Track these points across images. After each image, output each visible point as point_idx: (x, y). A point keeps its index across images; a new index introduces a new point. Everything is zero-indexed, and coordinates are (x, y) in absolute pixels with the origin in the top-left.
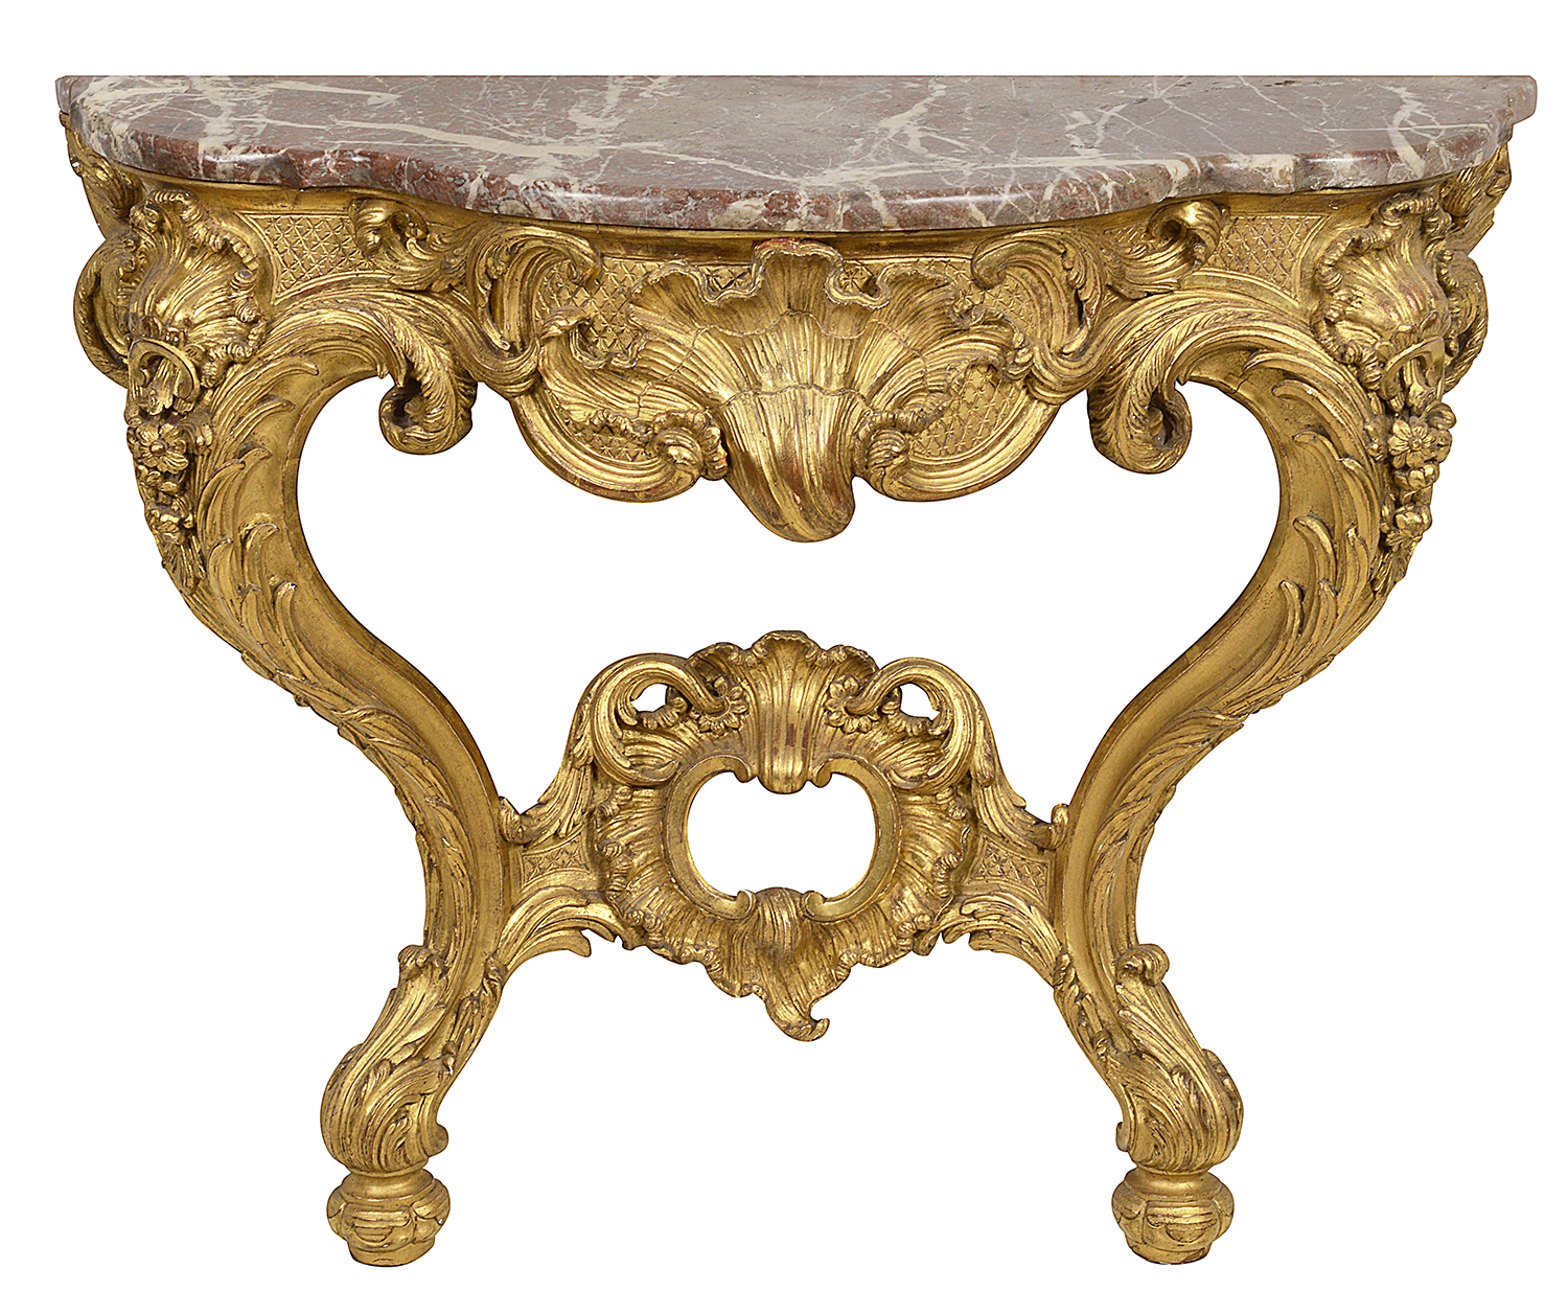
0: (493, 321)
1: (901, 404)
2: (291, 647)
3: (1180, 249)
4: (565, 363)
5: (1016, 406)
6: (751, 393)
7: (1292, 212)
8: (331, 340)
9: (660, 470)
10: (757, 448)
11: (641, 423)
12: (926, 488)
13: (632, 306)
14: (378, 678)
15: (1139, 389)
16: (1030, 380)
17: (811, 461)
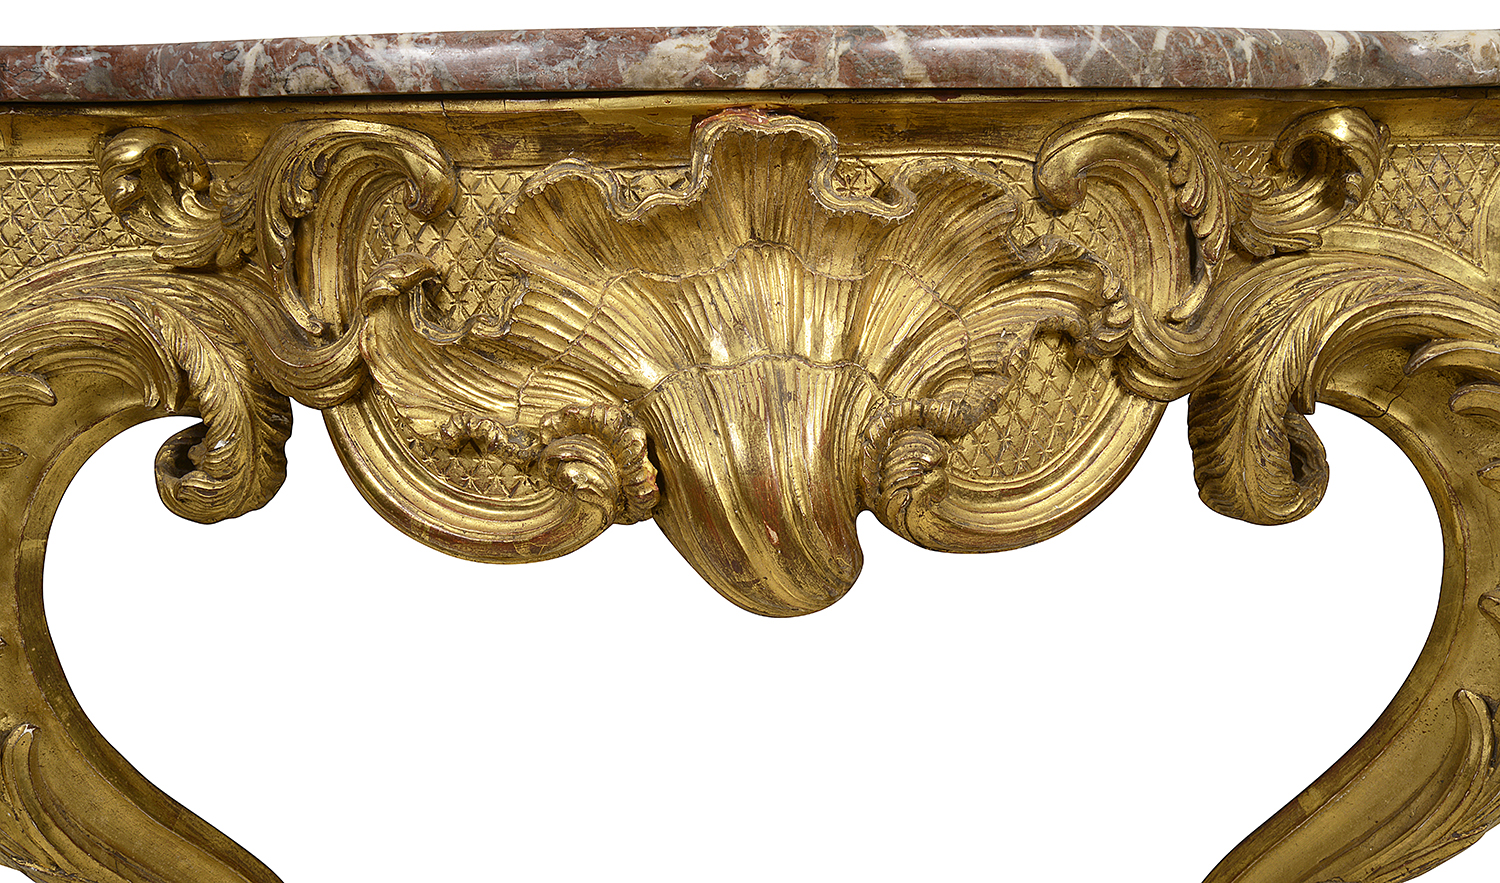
0: (299, 293)
1: (933, 388)
2: (29, 823)
3: (1317, 189)
4: (403, 343)
5: (1102, 403)
6: (694, 370)
7: (1473, 135)
8: (72, 348)
9: (553, 507)
10: (706, 459)
11: (522, 431)
12: (973, 526)
13: (502, 239)
14: (182, 864)
15: (1274, 387)
16: (1125, 361)
17: (795, 473)
